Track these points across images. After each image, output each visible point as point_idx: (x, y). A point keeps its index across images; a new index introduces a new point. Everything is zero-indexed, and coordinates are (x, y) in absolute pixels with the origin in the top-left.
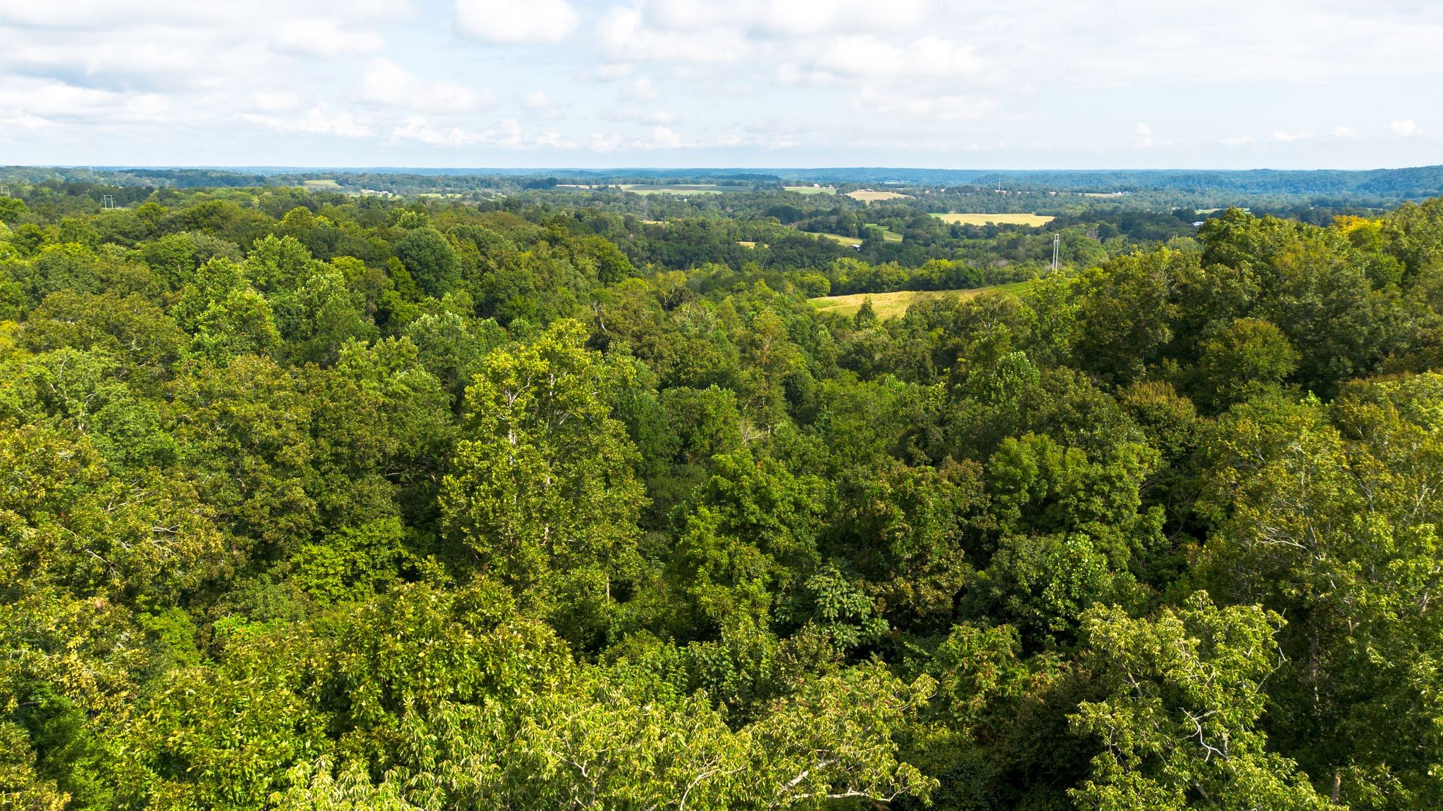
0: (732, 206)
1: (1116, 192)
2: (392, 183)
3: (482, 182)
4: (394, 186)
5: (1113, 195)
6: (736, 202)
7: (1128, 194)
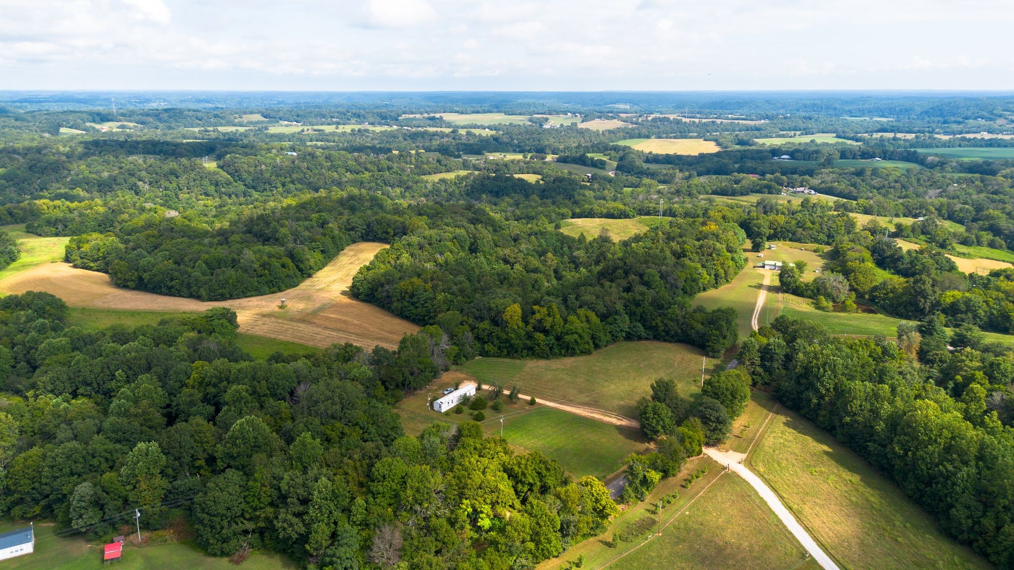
0: (517, 139)
1: (761, 120)
2: (298, 116)
3: (354, 114)
4: (300, 118)
5: (757, 123)
6: (520, 137)
7: (767, 121)
